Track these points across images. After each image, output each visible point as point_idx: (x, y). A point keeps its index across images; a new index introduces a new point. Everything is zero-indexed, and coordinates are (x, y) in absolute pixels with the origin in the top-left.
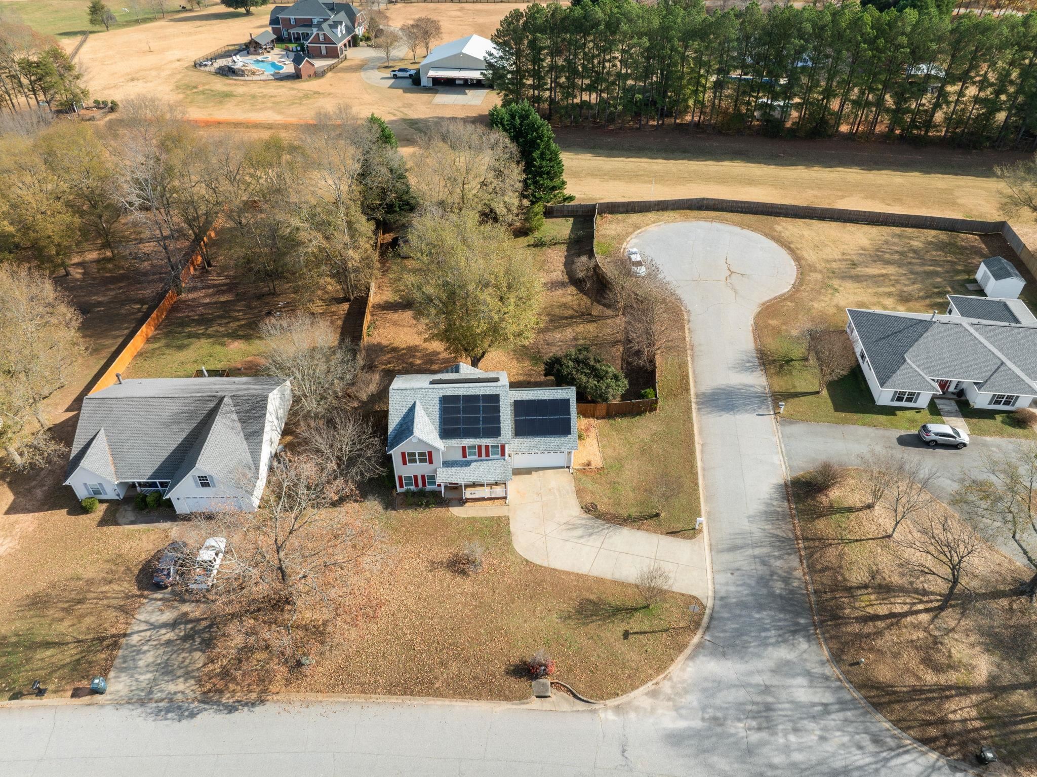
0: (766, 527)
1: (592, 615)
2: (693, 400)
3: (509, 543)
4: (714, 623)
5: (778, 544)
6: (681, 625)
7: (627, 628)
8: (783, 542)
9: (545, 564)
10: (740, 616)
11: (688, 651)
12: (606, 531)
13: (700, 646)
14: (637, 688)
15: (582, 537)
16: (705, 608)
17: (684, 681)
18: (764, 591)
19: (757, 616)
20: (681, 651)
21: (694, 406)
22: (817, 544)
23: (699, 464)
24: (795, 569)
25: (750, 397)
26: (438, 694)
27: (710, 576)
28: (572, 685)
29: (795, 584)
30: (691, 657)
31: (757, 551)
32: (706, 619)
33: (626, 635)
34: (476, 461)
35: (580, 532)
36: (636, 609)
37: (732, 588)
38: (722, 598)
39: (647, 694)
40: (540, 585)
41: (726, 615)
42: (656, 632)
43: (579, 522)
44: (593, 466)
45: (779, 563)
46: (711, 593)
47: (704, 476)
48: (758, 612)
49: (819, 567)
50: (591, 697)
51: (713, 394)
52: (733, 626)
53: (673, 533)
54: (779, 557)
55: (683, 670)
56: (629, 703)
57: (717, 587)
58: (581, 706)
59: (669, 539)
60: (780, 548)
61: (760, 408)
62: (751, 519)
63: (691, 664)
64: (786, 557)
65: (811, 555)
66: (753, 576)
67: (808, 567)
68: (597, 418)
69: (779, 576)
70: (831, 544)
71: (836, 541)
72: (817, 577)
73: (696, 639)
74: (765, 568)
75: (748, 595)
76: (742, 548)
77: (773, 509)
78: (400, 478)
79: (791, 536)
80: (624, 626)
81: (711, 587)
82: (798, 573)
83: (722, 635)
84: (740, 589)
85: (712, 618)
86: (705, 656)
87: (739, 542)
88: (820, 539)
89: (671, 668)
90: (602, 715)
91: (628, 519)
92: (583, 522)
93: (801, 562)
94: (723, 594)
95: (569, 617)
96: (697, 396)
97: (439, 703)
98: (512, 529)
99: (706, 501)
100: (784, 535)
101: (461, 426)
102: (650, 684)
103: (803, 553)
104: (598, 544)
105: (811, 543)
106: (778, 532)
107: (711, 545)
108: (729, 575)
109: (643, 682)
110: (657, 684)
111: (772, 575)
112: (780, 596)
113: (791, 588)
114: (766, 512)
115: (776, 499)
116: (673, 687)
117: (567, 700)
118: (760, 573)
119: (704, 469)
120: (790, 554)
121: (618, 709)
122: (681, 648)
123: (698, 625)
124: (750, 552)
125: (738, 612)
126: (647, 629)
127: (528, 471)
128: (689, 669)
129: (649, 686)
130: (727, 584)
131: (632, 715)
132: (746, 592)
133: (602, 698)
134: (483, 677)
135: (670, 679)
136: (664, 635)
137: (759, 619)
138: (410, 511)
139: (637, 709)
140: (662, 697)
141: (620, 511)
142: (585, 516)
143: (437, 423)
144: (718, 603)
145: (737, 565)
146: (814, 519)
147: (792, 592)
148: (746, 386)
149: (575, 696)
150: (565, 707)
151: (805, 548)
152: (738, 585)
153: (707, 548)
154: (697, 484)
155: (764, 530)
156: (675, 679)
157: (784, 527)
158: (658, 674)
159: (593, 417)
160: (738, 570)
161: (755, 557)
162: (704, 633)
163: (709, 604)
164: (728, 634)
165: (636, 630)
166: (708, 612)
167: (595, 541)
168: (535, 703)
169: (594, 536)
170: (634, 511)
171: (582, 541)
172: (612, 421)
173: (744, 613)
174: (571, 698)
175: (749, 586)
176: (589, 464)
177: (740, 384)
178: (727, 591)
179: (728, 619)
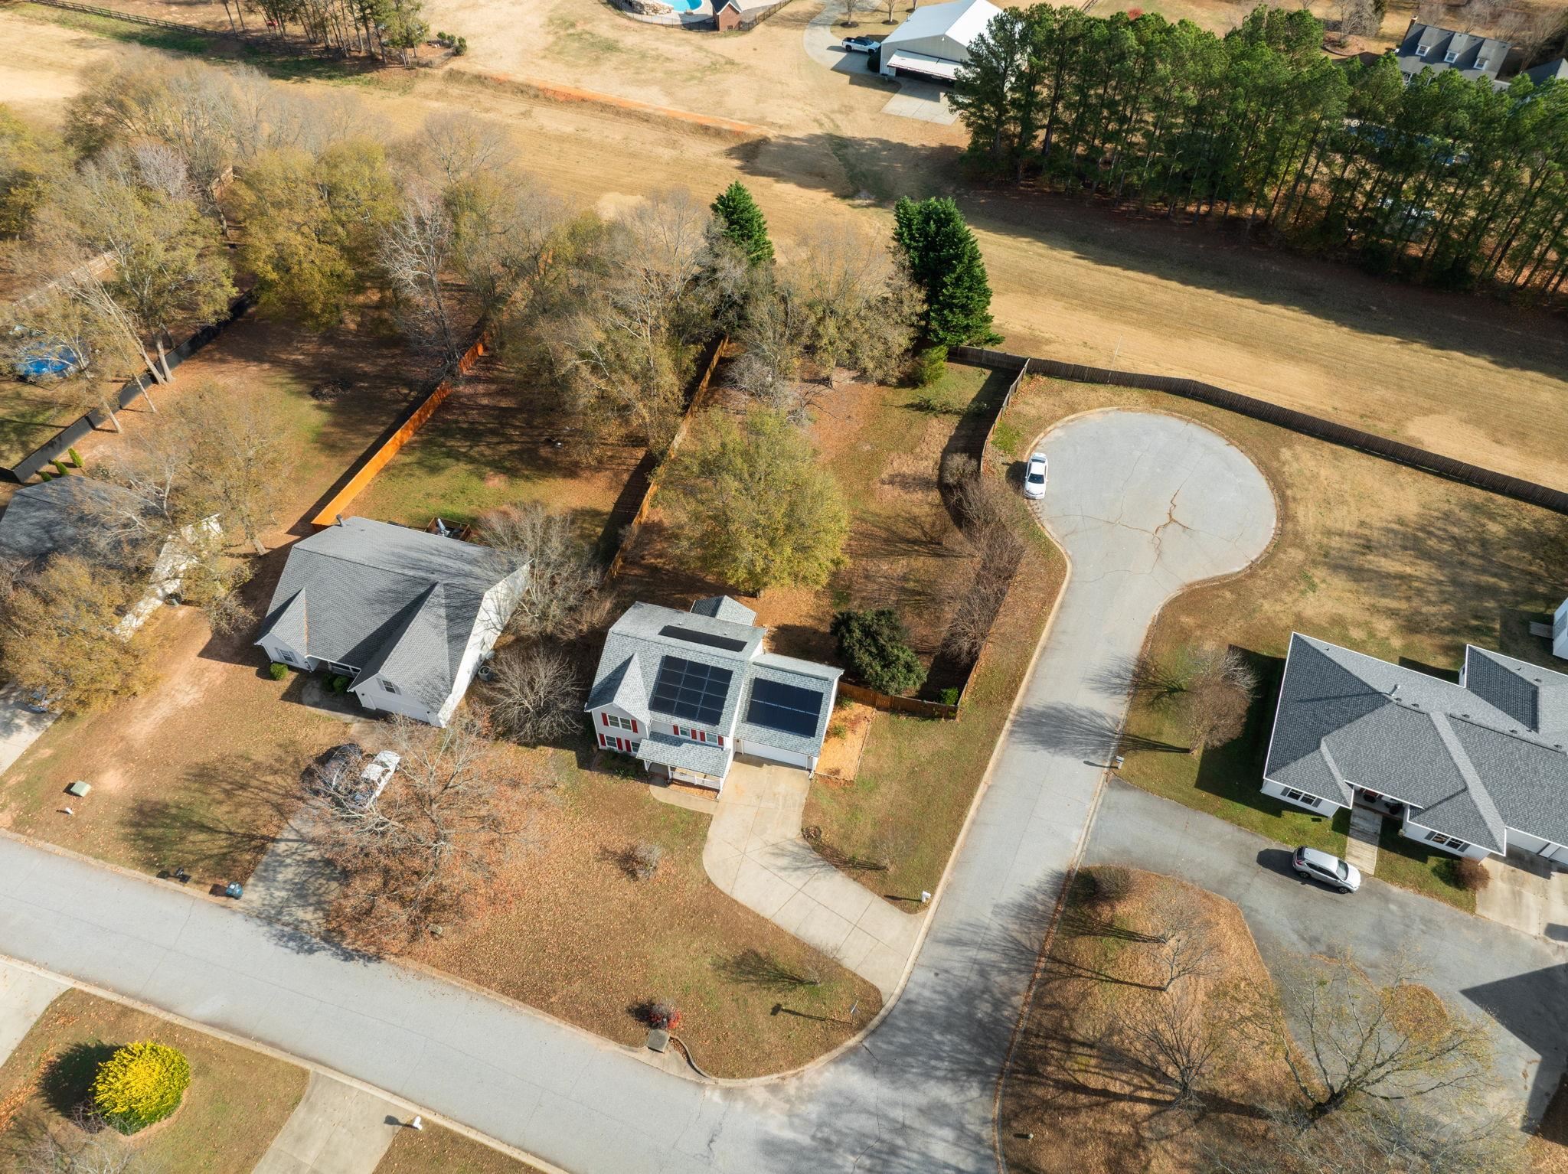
0: (1011, 926)
1: (750, 973)
2: (1011, 716)
3: (698, 851)
4: (884, 1029)
5: (1014, 953)
6: (843, 1019)
7: (781, 1002)
8: (1022, 952)
9: (727, 891)
10: (918, 1030)
11: (835, 1053)
12: (816, 870)
13: (854, 1050)
14: (759, 1075)
15: (785, 869)
16: (882, 1006)
17: (815, 1086)
18: (963, 1009)
19: (938, 1037)
20: (828, 1050)
21: (1008, 725)
22: (1063, 969)
23: (971, 813)
24: (1017, 994)
25: (1090, 732)
26: (549, 1009)
27: (907, 969)
28: (691, 1048)
29: (1006, 1013)
30: (836, 1061)
31: (982, 955)
32: (876, 1020)
33: (776, 1010)
34: (688, 741)
35: (783, 862)
36: (801, 982)
37: (927, 993)
38: (909, 1002)
39: (767, 1086)
40: (710, 916)
41: (902, 1024)
42: (811, 1017)
43: (791, 848)
44: (841, 777)
45: (1001, 979)
46: (898, 991)
47: (969, 831)
48: (942, 1034)
49: (1048, 1000)
50: (705, 1069)
51: (1042, 714)
52: (903, 1040)
53: (892, 898)
54: (1005, 972)
55: (820, 1072)
56: (742, 1090)
57: (910, 985)
58: (690, 1074)
59: (885, 905)
60: (1012, 960)
61: (1094, 752)
62: (998, 909)
63: (832, 1068)
64: (1014, 973)
65: (1047, 981)
66: (959, 986)
67: (1035, 995)
68: (878, 709)
69: (992, 996)
70: (1080, 976)
71: (1089, 974)
72: (1037, 1013)
73: (852, 1042)
74: (981, 980)
75: (939, 1008)
76: (966, 944)
77: (1033, 903)
78: (602, 736)
79: (1036, 947)
80: (779, 999)
81: (902, 983)
82: (1017, 1000)
83: (885, 1046)
84: (935, 996)
85: (883, 1022)
86: (852, 1064)
87: (966, 936)
88: (1069, 964)
89: (807, 1066)
90: (708, 1093)
91: (850, 861)
92: (796, 849)
93: (1030, 987)
94: (912, 996)
95: (724, 967)
96: (1020, 711)
97: (548, 1020)
98: (710, 834)
99: (954, 869)
100: (1028, 944)
101: (677, 700)
102: (775, 1076)
103: (1038, 975)
104: (799, 884)
105: (1055, 967)
106: (1023, 939)
107: (930, 928)
108: (932, 975)
109: (769, 1072)
110: (783, 1079)
111: (983, 992)
112: (980, 1022)
113: (998, 1015)
114: (1021, 906)
115: (1045, 893)
116: (798, 1089)
117: (679, 1062)
118: (970, 984)
119: (974, 822)
120: (1020, 972)
121: (728, 1092)
122: (829, 1047)
123: (862, 1025)
124: (973, 953)
125: (918, 1025)
126: (803, 1011)
127: (759, 761)
128: (827, 1074)
129: (773, 1078)
130: (923, 986)
131: (739, 1105)
132: (940, 1003)
133: (716, 1074)
134: (603, 1005)
135: (800, 1078)
136: (818, 1025)
137: (938, 1043)
138: (605, 776)
139: (748, 1100)
140: (781, 1095)
141: (845, 847)
142: (801, 842)
143: (651, 688)
144: (901, 1005)
145: (947, 965)
146: (1077, 934)
147: (997, 1022)
148: (1093, 713)
149: (689, 1061)
150: (674, 1070)
151: (1045, 970)
152: (935, 992)
153: (923, 930)
154: (953, 841)
155: (1007, 929)
156: (805, 1080)
157: (1034, 933)
158: (789, 1068)
159: (873, 704)
160: (946, 971)
161: (975, 961)
162: (866, 1037)
163: (890, 1003)
164: (892, 1048)
165: (790, 1007)
166: (883, 1012)
167: (796, 879)
168: (644, 1054)
169: (799, 873)
170: (862, 854)
171: (783, 874)
172: (894, 718)
173: (924, 1028)
174: (685, 1062)
175: (949, 997)
176: (837, 772)
177: (1087, 709)
178: (919, 994)
179: (901, 1029)
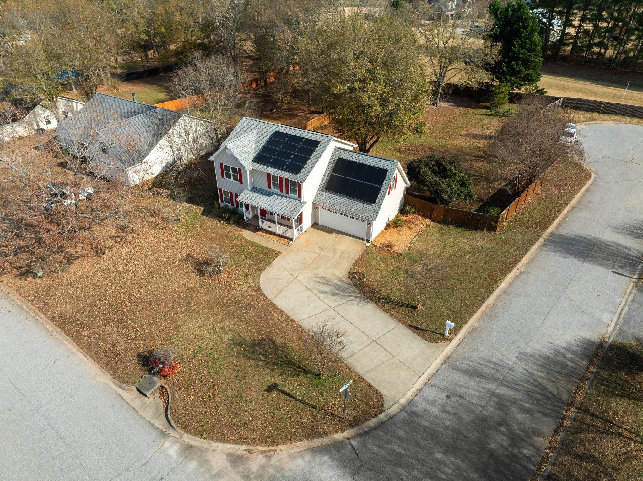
0: (536, 373)
1: (261, 354)
2: (544, 236)
3: (260, 270)
4: (380, 433)
5: (538, 396)
6: (337, 412)
7: (279, 383)
8: (548, 398)
9: (270, 297)
10: (417, 444)
11: (317, 442)
12: (352, 298)
13: (338, 446)
14: (227, 442)
15: (325, 293)
16: (382, 411)
17: (282, 470)
18: (474, 435)
19: (439, 456)
20: (310, 437)
21: (541, 240)
22: (598, 423)
23: (504, 285)
24: (540, 435)
25: (616, 255)
26: (77, 340)
27: (419, 384)
28: (174, 397)
29: (525, 452)
30: (315, 451)
31: (501, 390)
32: (372, 422)
33: (271, 388)
34: (278, 195)
35: (327, 288)
36: (306, 371)
37: (435, 411)
38: (413, 414)
39: (229, 455)
40: (248, 308)
41: (401, 433)
42: (303, 402)
43: (336, 282)
44: (393, 249)
45: (521, 416)
46: (403, 401)
47: (499, 297)
48: (444, 453)
49: (579, 450)
50: (177, 420)
51: (572, 239)
52: (397, 448)
53: (415, 329)
54: (527, 411)
55: (292, 457)
56: (203, 451)
57: (418, 399)
58: (160, 423)
59: (408, 332)
60: (537, 402)
61: (622, 267)
62: (523, 356)
63: (307, 457)
64: (538, 415)
65: (578, 431)
66: (473, 412)
67: (562, 442)
68: (433, 221)
69: (510, 430)
70: (620, 435)
71: (632, 436)
72: (566, 460)
73: (339, 436)
74: (498, 412)
75: (447, 427)
76: (485, 377)
77: (561, 359)
78: (221, 190)
79: (565, 396)
80: (278, 380)
81: (409, 395)
82: (542, 442)
83: (375, 449)
84: (444, 416)
85: (381, 424)
86: (332, 458)
87: (486, 371)
88: (606, 420)
89: (280, 447)
90: (167, 444)
91: (383, 298)
92: (340, 283)
93: (556, 432)
94: (418, 410)
95: (240, 344)
96: (552, 234)
97: (70, 346)
98: (274, 262)
99: (481, 318)
100: (555, 392)
101: (273, 157)
102: (243, 447)
103: (567, 423)
104: (335, 304)
105: (589, 419)
106: (550, 386)
107: (448, 358)
108: (444, 396)
109: (239, 441)
110: (251, 452)
111: (500, 424)
112: (492, 454)
113: (516, 451)
114: (548, 358)
115: (575, 353)
116: (262, 467)
117: (157, 409)
118: (485, 413)
119: (505, 291)
120: (545, 415)
121: (188, 449)
122: (313, 434)
123: (354, 423)
124: (492, 386)
125: (419, 438)
126: (297, 396)
127: (330, 231)
128: (300, 461)
129: (241, 449)
130: (433, 403)
131: (193, 465)
132: (448, 423)
133: (184, 429)
134: (121, 345)
135: (269, 457)
136: (308, 410)
137: (438, 461)
139: (204, 463)
140: (241, 469)
141: (382, 290)
142: (346, 280)
144: (404, 415)
145: (462, 391)
146: (613, 395)
147: (514, 458)
148: (618, 245)
149: (166, 411)
150: (148, 415)
151: (575, 420)
152: (445, 411)
153: (441, 357)
154: (483, 300)
155: (532, 374)
156: (273, 461)
157: (562, 382)
158: (260, 444)
159: (430, 218)
160: (460, 396)
161: (493, 394)
162: (357, 435)
163: (392, 410)
164: (382, 453)
165: (285, 389)
166: (382, 416)
167: (332, 301)
168: (131, 395)
169: (336, 297)
170: (396, 296)
171: (322, 296)
172: (445, 227)
173: (425, 443)
174: (162, 411)
175: (459, 419)
176: (389, 246)
177: (613, 242)
178: (426, 410)
179: (399, 438)
